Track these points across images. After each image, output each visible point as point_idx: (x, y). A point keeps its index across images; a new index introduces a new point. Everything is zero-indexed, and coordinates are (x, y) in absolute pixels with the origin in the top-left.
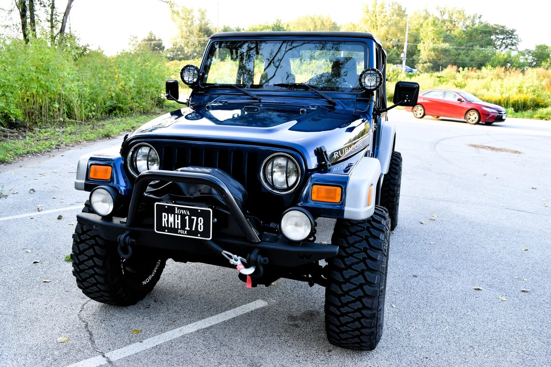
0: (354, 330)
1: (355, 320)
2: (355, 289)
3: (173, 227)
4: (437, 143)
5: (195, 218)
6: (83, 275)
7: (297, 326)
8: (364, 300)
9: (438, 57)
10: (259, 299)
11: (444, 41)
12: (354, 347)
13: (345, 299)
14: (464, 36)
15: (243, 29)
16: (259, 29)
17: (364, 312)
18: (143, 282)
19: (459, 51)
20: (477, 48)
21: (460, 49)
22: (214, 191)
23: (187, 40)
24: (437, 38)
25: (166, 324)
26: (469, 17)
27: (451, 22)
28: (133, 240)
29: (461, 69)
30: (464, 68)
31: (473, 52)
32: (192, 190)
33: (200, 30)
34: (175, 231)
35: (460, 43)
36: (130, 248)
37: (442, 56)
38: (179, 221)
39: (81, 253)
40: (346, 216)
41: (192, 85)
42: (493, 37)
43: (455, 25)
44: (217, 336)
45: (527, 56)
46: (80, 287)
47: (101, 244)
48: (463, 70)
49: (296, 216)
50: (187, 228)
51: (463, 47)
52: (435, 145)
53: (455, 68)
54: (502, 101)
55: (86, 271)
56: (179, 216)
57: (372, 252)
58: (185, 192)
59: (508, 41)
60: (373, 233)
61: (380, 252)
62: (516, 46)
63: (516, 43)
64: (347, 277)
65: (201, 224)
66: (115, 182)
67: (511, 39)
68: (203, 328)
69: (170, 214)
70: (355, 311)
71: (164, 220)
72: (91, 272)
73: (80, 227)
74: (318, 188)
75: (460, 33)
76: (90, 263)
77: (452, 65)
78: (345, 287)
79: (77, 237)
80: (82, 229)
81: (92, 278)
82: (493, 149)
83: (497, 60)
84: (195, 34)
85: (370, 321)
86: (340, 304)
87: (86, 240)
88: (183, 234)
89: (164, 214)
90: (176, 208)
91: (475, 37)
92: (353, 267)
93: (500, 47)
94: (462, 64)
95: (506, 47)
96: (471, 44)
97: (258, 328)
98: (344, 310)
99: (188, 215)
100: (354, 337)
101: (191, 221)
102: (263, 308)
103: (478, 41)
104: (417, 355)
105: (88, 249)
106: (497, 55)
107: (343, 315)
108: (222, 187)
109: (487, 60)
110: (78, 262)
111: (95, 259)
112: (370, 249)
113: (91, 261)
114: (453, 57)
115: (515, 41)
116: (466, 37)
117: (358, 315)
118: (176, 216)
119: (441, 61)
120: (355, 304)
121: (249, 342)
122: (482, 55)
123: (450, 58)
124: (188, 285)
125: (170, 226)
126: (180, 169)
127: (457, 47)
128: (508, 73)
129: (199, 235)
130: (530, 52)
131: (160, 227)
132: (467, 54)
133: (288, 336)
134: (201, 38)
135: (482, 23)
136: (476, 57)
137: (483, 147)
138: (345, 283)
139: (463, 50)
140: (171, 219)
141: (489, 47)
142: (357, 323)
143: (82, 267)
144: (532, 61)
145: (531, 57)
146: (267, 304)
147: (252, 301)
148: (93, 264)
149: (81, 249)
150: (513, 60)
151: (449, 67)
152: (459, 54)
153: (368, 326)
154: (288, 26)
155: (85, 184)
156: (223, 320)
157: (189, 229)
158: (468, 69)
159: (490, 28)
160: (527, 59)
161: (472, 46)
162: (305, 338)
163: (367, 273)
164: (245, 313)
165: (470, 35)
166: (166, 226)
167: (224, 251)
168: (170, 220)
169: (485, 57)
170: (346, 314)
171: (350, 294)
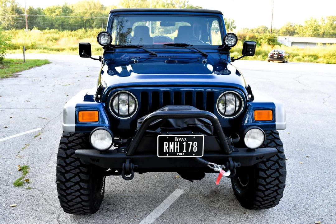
0: (272, 198)
1: (274, 192)
2: (274, 173)
3: (173, 151)
5: (191, 143)
7: (213, 202)
8: (280, 178)
10: (176, 189)
13: (268, 180)
15: (43, 9)
16: (53, 9)
17: (279, 185)
18: (101, 193)
22: (197, 122)
23: (4, 17)
25: (131, 219)
26: (182, 2)
27: (172, 4)
28: (137, 166)
32: (179, 123)
33: (13, 10)
34: (175, 154)
36: (133, 172)
38: (178, 147)
40: (277, 128)
41: (105, 46)
43: (174, 6)
47: (85, 171)
49: (255, 132)
50: (185, 151)
55: (72, 194)
56: (178, 143)
57: (279, 148)
58: (174, 125)
64: (268, 166)
65: (196, 147)
66: (102, 123)
68: (158, 216)
69: (170, 143)
70: (275, 186)
71: (166, 147)
72: (78, 193)
73: (63, 161)
76: (77, 187)
78: (268, 173)
79: (62, 169)
81: (78, 199)
84: (9, 13)
85: (281, 190)
86: (265, 184)
87: (71, 170)
88: (181, 156)
89: (165, 143)
90: (176, 138)
98: (268, 187)
99: (185, 141)
100: (270, 202)
101: (188, 145)
102: (184, 194)
105: (74, 177)
107: (267, 190)
108: (214, 117)
111: (81, 183)
117: (276, 188)
118: (176, 143)
120: (275, 181)
125: (170, 151)
129: (194, 155)
131: (162, 153)
133: (214, 210)
134: (14, 15)
135: (189, 5)
138: (268, 170)
140: (172, 146)
146: (184, 191)
147: (173, 191)
148: (79, 188)
154: (73, 7)
155: (76, 127)
156: (166, 208)
157: (186, 151)
159: (194, 8)
163: (280, 162)
164: (175, 200)
166: (167, 151)
167: (209, 163)
168: (170, 146)
170: (269, 189)
171: (272, 176)
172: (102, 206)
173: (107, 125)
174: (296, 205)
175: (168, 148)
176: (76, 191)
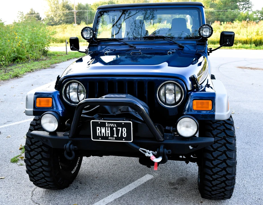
0: (221, 188)
1: (222, 182)
2: (221, 163)
3: (105, 135)
4: (219, 67)
5: (120, 129)
6: (35, 173)
7: (176, 189)
8: (227, 169)
9: (207, 16)
10: (147, 174)
11: (210, 7)
12: (219, 198)
13: (215, 170)
14: (221, 4)
17: (228, 177)
18: (72, 172)
19: (220, 13)
20: (229, 10)
21: (220, 11)
22: (130, 109)
24: (206, 5)
25: (93, 198)
28: (76, 147)
29: (222, 23)
30: (224, 22)
31: (227, 13)
32: (115, 110)
33: (64, 6)
34: (107, 138)
35: (219, 8)
36: (73, 152)
37: (210, 16)
38: (109, 132)
39: (32, 158)
40: (216, 118)
41: (89, 40)
42: (238, 4)
44: (128, 202)
45: (257, 14)
46: (31, 180)
47: (46, 150)
48: (224, 24)
49: (187, 121)
50: (115, 136)
51: (221, 10)
52: (218, 69)
53: (219, 22)
54: (248, 40)
55: (36, 170)
56: (109, 128)
57: (229, 139)
58: (110, 112)
59: (246, 6)
60: (228, 127)
61: (233, 138)
62: (251, 8)
63: (251, 7)
64: (215, 156)
65: (125, 132)
66: (55, 109)
67: (248, 4)
68: (117, 198)
69: (102, 128)
70: (222, 177)
71: (98, 132)
72: (41, 170)
73: (29, 141)
74: (197, 102)
75: (219, 2)
77: (217, 21)
78: (215, 163)
79: (28, 147)
80: (31, 141)
81: (41, 174)
82: (251, 69)
83: (241, 17)
85: (231, 181)
86: (212, 174)
87: (35, 149)
88: (112, 140)
89: (97, 128)
90: (107, 123)
91: (228, 4)
92: (218, 149)
93: (242, 10)
94: (222, 20)
95: (246, 9)
96: (226, 8)
97: (152, 193)
98: (214, 177)
99: (115, 127)
100: (221, 193)
101: (118, 131)
102: (151, 180)
103: (230, 6)
104: (254, 198)
105: (37, 155)
106: (241, 14)
107: (214, 180)
108: (138, 105)
109: (236, 17)
110: (30, 164)
111: (42, 161)
112: (227, 137)
113: (40, 163)
114: (216, 16)
115: (250, 5)
116: (223, 4)
117: (224, 179)
118: (107, 128)
119: (210, 19)
120: (222, 172)
121: (150, 203)
122: (232, 14)
123: (215, 17)
124: (99, 170)
125: (102, 135)
126: (104, 97)
127: (218, 10)
128: (249, 24)
129: (124, 140)
130: (259, 11)
131: (95, 137)
132: (224, 14)
133: (173, 196)
134: (64, 11)
136: (229, 16)
137: (246, 68)
138: (215, 160)
139: (222, 12)
141: (236, 9)
142: (223, 184)
143: (33, 167)
144: (261, 17)
145: (260, 14)
146: (153, 177)
147: (143, 176)
148: (41, 165)
149: (32, 155)
150: (250, 17)
151: (216, 22)
152: (220, 14)
153: (230, 185)
155: (34, 111)
156: (129, 191)
157: (116, 136)
158: (226, 23)
160: (257, 16)
161: (227, 9)
162: (184, 196)
163: (227, 153)
164: (141, 184)
165: (225, 3)
166: (100, 135)
167: (141, 148)
168: (102, 131)
169: (234, 16)
170: (216, 179)
171: (218, 166)
172: (74, 183)
173: (60, 110)
174: (260, 199)
175: (101, 132)
176: (39, 168)
